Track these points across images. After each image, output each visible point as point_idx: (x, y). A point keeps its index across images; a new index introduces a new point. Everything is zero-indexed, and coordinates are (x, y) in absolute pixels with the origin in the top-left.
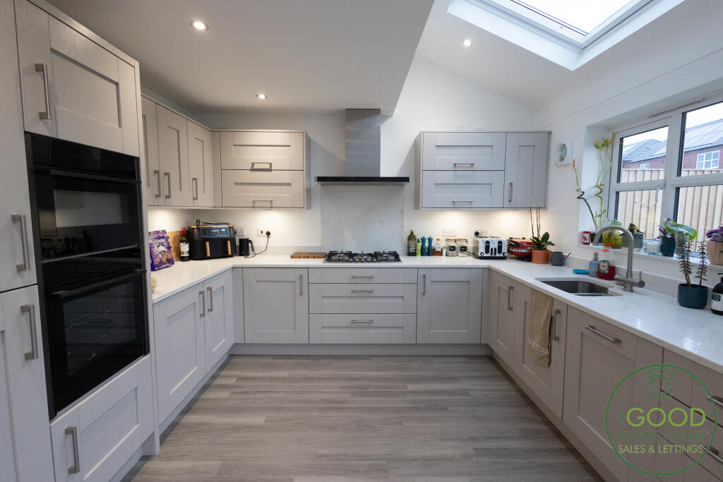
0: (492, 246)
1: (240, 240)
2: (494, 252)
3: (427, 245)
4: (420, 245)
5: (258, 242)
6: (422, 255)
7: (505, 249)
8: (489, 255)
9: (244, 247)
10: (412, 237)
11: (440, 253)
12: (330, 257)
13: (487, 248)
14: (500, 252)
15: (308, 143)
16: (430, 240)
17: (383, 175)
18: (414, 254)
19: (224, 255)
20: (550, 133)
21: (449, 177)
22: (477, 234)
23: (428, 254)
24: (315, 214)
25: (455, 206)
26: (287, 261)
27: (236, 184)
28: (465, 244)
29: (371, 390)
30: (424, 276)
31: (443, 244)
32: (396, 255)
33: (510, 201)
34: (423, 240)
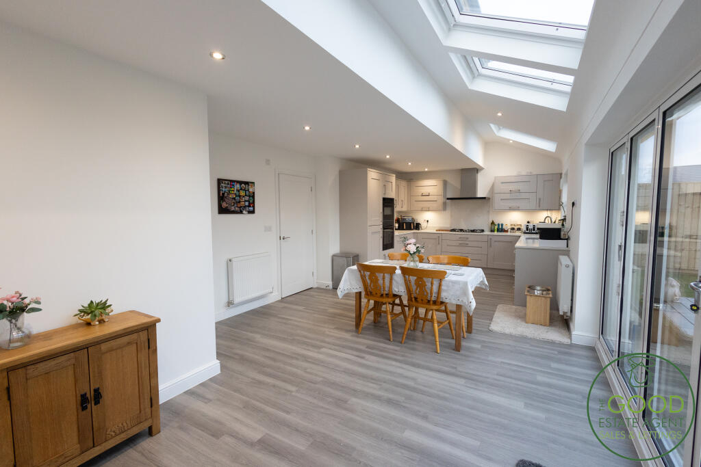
0: (530, 227)
1: (416, 223)
2: (531, 230)
3: (500, 227)
4: (496, 227)
5: (423, 225)
6: (497, 232)
7: (536, 230)
8: (528, 231)
9: (418, 226)
10: (493, 223)
11: (507, 231)
12: (453, 230)
13: (527, 229)
14: (534, 230)
15: (445, 183)
16: (502, 225)
17: (479, 196)
18: (493, 231)
19: (410, 229)
20: (561, 174)
21: (508, 196)
22: (527, 222)
23: (501, 231)
24: (448, 213)
25: (511, 209)
26: (435, 231)
27: (416, 201)
28: (520, 227)
30: (491, 239)
31: (509, 227)
32: (483, 231)
33: (539, 206)
34: (499, 225)
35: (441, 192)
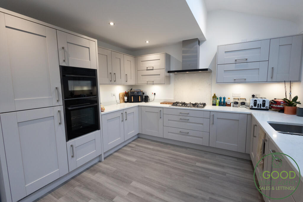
0: (258, 103)
1: (145, 96)
2: (259, 106)
3: (222, 100)
4: (218, 101)
5: (151, 97)
6: (219, 105)
7: (267, 105)
8: (256, 107)
9: (146, 99)
10: (214, 96)
11: (230, 105)
13: (255, 104)
15: (168, 58)
16: (224, 98)
18: (215, 105)
21: (233, 67)
22: (253, 96)
23: (223, 105)
25: (236, 82)
27: (142, 75)
28: (244, 101)
29: (179, 161)
30: (213, 115)
31: (232, 101)
32: (204, 105)
33: (272, 78)
34: (221, 98)
35: (163, 66)
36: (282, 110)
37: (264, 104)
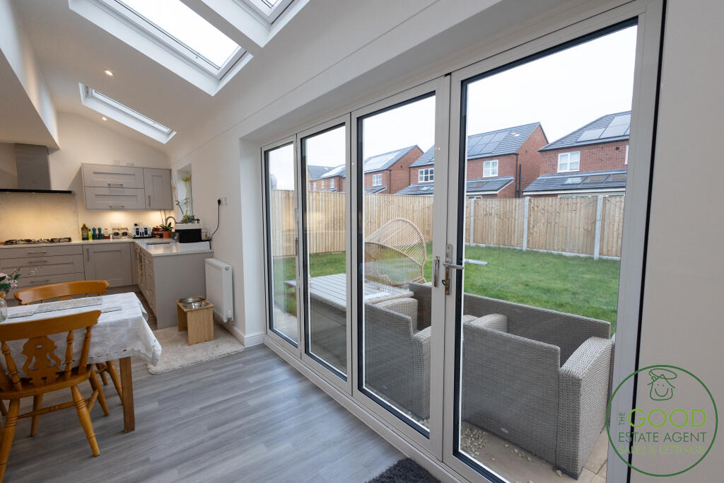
0: (140, 231)
2: (142, 234)
3: (97, 232)
4: (90, 233)
6: (93, 239)
7: (149, 233)
8: (139, 236)
10: (84, 228)
11: (108, 238)
13: (137, 233)
16: (100, 230)
18: (87, 239)
20: (171, 170)
21: (106, 191)
22: (136, 225)
23: (99, 238)
28: (125, 231)
30: (88, 250)
31: (110, 232)
32: (69, 239)
33: (150, 205)
34: (94, 230)
36: (161, 236)
37: (146, 233)
